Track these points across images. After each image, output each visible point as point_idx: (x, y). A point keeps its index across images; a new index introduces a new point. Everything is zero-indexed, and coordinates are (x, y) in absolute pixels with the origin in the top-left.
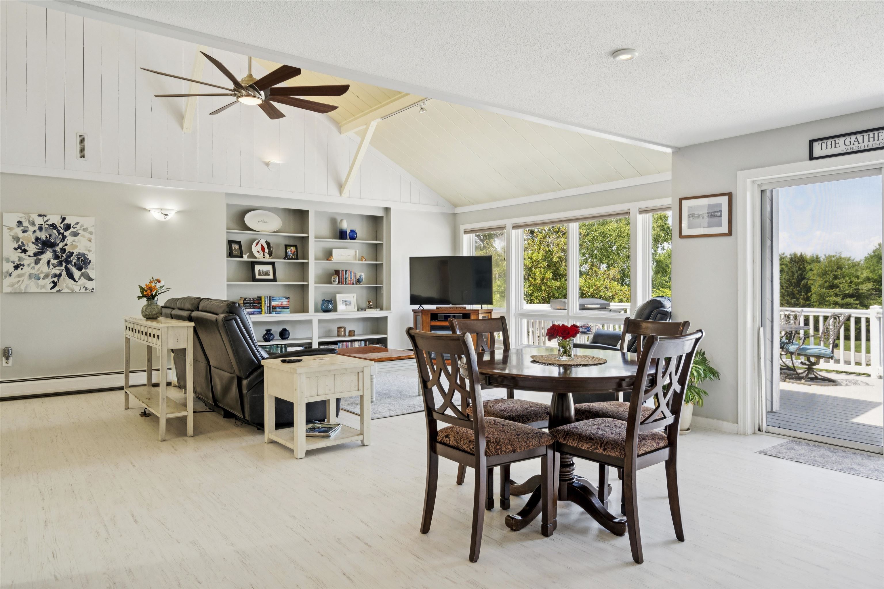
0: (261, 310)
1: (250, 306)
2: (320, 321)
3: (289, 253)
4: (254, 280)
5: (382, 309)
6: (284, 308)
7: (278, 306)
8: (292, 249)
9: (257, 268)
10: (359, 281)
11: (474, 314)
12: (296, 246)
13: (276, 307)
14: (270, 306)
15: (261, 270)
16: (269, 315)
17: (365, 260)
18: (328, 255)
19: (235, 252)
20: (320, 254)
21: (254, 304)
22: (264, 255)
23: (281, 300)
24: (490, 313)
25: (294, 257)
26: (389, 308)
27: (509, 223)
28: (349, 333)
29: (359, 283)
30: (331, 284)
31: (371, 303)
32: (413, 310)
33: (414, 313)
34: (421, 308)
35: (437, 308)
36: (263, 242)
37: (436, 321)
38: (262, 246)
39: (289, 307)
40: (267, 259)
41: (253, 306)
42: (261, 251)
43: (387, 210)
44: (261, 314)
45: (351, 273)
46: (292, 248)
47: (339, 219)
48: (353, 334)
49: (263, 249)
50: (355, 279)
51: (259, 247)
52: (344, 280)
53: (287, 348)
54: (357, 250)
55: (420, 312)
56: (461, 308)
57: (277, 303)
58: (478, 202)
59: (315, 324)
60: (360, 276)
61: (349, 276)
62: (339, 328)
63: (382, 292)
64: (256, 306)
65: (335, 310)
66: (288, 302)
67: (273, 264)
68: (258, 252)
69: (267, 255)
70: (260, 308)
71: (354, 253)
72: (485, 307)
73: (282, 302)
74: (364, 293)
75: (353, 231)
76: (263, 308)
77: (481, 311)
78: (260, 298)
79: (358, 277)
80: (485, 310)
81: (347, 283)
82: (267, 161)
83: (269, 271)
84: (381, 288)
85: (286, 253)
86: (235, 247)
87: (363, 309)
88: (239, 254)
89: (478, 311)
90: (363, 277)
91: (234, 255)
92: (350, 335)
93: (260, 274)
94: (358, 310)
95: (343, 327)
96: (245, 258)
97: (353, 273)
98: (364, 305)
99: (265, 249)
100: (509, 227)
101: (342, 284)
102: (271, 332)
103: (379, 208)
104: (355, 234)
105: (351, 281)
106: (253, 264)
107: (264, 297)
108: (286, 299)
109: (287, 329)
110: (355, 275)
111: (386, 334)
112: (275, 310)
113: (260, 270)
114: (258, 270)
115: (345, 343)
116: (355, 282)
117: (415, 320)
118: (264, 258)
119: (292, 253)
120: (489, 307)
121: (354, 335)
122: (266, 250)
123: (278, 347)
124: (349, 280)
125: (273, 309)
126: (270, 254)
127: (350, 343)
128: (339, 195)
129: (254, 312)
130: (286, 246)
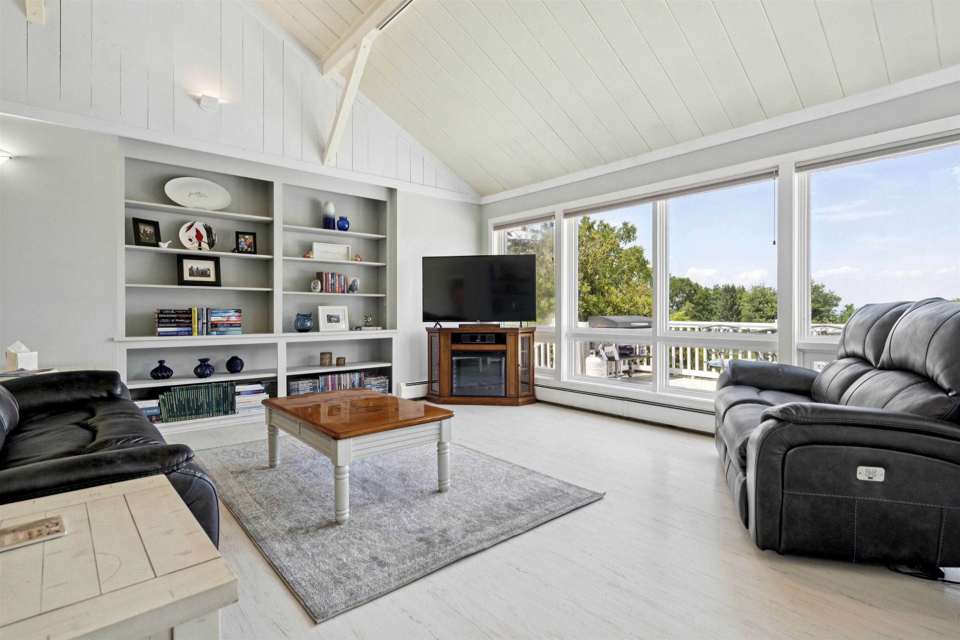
0: (190, 329)
1: (171, 322)
2: (290, 345)
3: (242, 244)
4: (182, 282)
5: (384, 328)
6: (231, 325)
7: (221, 322)
8: (247, 239)
9: (188, 264)
10: (351, 289)
11: (512, 334)
12: (254, 235)
13: (217, 324)
14: (207, 324)
15: (195, 267)
16: (205, 336)
17: (361, 260)
18: (307, 250)
19: (145, 237)
20: (295, 249)
21: (177, 320)
22: (200, 245)
23: (228, 314)
24: (533, 333)
25: (249, 249)
26: (394, 327)
27: (559, 209)
28: (337, 362)
29: (352, 292)
30: (311, 291)
31: (369, 319)
32: (428, 329)
33: (428, 332)
34: (438, 326)
35: (460, 326)
36: (199, 225)
37: (459, 344)
38: (198, 231)
39: (240, 324)
40: (206, 250)
41: (175, 322)
42: (195, 240)
43: (392, 192)
44: (192, 335)
45: (340, 277)
46: (247, 237)
47: (323, 201)
48: (343, 362)
49: (199, 236)
50: (345, 286)
51: (193, 233)
52: (330, 286)
53: (235, 387)
54: (350, 246)
55: (436, 332)
56: (492, 325)
57: (220, 319)
58: (514, 186)
59: (282, 350)
60: (354, 282)
61: (337, 281)
62: (322, 354)
63: (384, 305)
64: (182, 322)
65: (316, 328)
66: (240, 316)
67: (216, 260)
68: (190, 240)
69: (205, 245)
70: (190, 325)
71: (345, 251)
72: (524, 324)
73: (229, 317)
74: (360, 307)
75: (342, 219)
76: (195, 326)
77: (521, 330)
78: (189, 312)
79: (350, 283)
80: (525, 329)
81: (334, 291)
82: (199, 95)
83: (209, 270)
84: (384, 299)
85: (238, 243)
86: (146, 229)
87: (358, 328)
88: (153, 241)
89: (517, 329)
90: (358, 282)
91: (142, 241)
92: (338, 365)
93: (192, 274)
94: (351, 329)
95: (328, 353)
96: (164, 246)
97: (343, 278)
98: (360, 323)
99: (202, 237)
100: (559, 214)
101: (326, 291)
102: (209, 363)
103: (380, 187)
104: (346, 224)
105: (340, 289)
106: (180, 258)
107: (196, 309)
108: (236, 312)
109: (240, 357)
110: (346, 280)
111: (390, 361)
112: (216, 329)
113: (192, 267)
114: (190, 267)
115: (330, 376)
116: (345, 290)
117: (430, 341)
118: (200, 249)
119: (246, 245)
120: (531, 324)
121: (344, 364)
122: (205, 239)
123: (219, 386)
124: (337, 286)
125: (212, 327)
126: (211, 245)
127: (336, 376)
128: (319, 162)
129: (177, 332)
130: (238, 234)
